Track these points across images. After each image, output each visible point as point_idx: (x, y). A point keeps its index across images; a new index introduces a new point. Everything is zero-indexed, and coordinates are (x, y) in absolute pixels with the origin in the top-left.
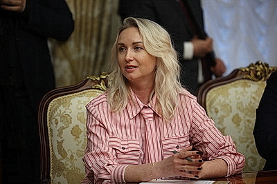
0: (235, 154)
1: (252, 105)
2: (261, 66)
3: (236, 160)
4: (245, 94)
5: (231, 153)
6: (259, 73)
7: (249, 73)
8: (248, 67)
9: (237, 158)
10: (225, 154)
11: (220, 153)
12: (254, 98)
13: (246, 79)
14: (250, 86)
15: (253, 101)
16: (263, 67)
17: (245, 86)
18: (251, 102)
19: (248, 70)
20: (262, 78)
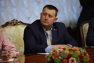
0: (16, 51)
1: (14, 34)
2: (15, 21)
3: (17, 53)
4: (11, 30)
5: (15, 50)
6: (15, 23)
7: (11, 23)
8: (11, 21)
9: (17, 52)
10: (13, 50)
11: (11, 50)
12: (14, 32)
13: (11, 25)
14: (12, 28)
15: (14, 33)
16: (16, 21)
17: (11, 27)
18: (13, 33)
19: (11, 22)
20: (16, 25)
